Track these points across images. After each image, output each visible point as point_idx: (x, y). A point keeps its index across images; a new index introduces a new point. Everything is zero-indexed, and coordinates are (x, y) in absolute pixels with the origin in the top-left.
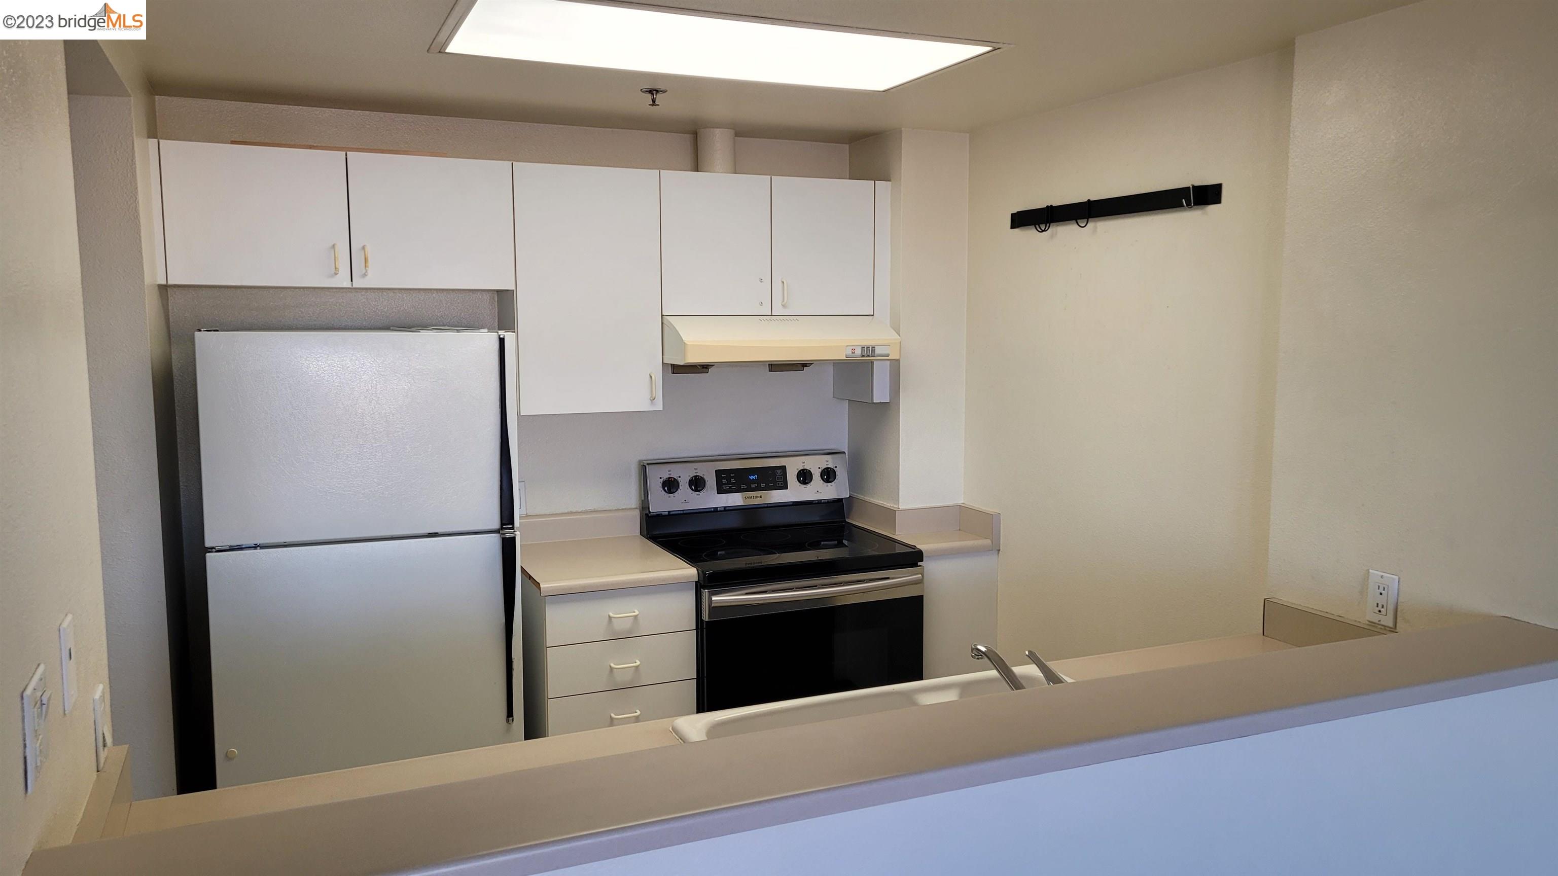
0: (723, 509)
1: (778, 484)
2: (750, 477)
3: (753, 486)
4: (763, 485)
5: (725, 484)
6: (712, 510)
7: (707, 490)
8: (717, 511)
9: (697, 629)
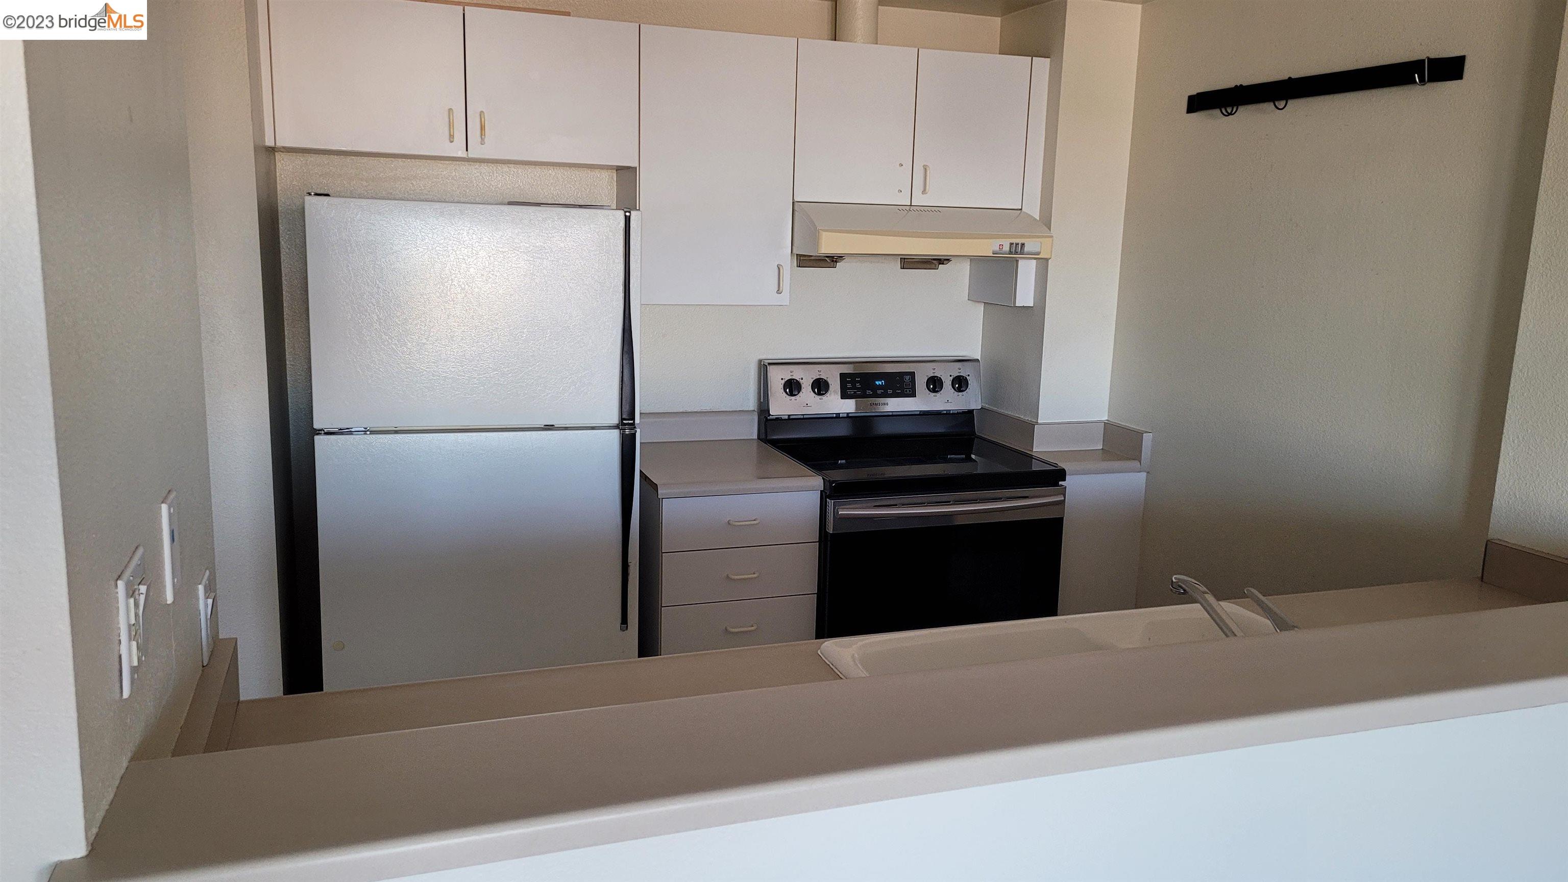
0: (845, 415)
1: (906, 391)
2: (877, 383)
3: (879, 392)
4: (890, 392)
5: (849, 389)
6: (835, 415)
7: (830, 394)
8: (839, 417)
9: (820, 541)
